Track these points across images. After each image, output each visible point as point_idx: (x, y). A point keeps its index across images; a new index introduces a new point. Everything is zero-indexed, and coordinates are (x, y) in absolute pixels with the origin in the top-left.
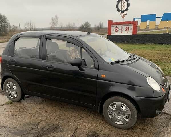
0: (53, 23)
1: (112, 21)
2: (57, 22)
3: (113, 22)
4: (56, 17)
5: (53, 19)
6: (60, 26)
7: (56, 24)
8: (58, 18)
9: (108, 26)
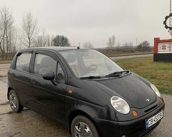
0: (110, 43)
1: (159, 38)
2: (114, 42)
3: (160, 40)
4: (113, 37)
5: (110, 40)
6: (117, 46)
7: (113, 44)
8: (115, 38)
9: (154, 46)
